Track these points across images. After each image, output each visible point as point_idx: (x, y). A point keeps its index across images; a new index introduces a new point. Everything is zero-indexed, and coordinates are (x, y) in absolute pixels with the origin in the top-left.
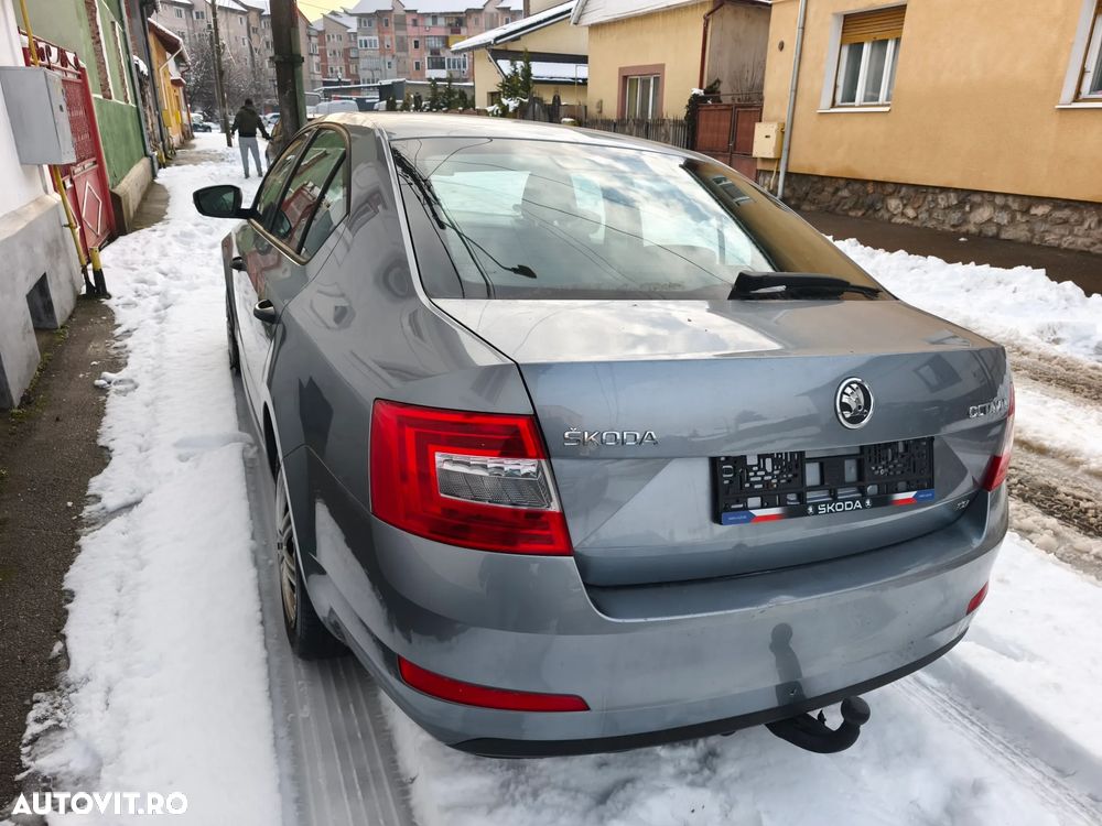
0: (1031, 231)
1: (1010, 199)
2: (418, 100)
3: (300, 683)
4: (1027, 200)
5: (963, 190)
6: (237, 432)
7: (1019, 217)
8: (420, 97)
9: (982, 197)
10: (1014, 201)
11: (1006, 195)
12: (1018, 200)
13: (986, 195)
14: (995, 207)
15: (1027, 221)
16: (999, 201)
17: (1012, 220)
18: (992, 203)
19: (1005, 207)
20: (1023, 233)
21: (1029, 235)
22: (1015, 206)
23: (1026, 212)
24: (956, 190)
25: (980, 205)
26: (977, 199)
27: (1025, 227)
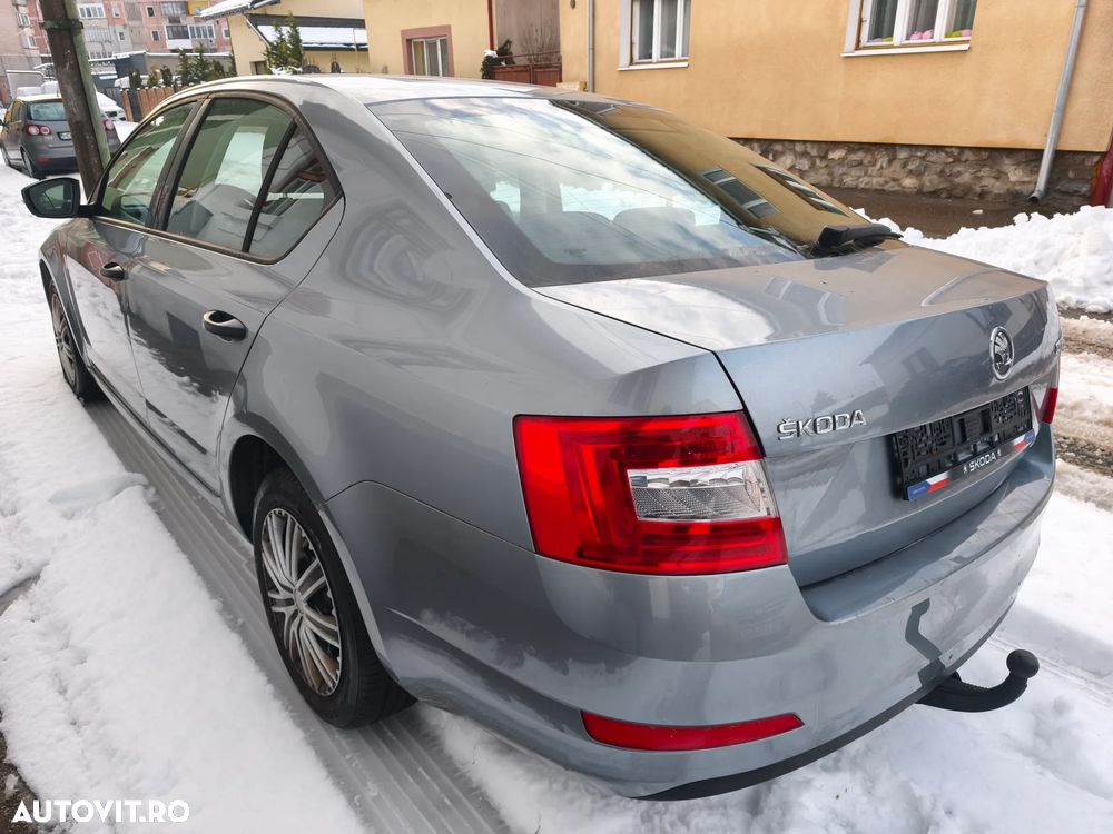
0: (831, 174)
1: (809, 145)
2: (166, 73)
3: (348, 757)
4: (823, 146)
5: (765, 140)
6: (126, 474)
7: (818, 161)
8: (168, 70)
9: (784, 145)
10: (813, 148)
11: (805, 142)
12: (816, 146)
13: (786, 144)
14: (795, 153)
15: (826, 166)
16: (799, 148)
17: (813, 166)
18: (793, 151)
19: (805, 154)
20: (824, 177)
21: (829, 178)
22: (814, 152)
23: (824, 157)
24: (758, 140)
25: (782, 153)
26: (778, 147)
27: (823, 171)
